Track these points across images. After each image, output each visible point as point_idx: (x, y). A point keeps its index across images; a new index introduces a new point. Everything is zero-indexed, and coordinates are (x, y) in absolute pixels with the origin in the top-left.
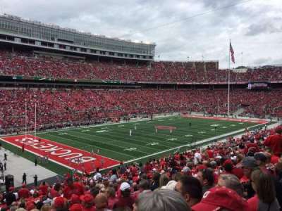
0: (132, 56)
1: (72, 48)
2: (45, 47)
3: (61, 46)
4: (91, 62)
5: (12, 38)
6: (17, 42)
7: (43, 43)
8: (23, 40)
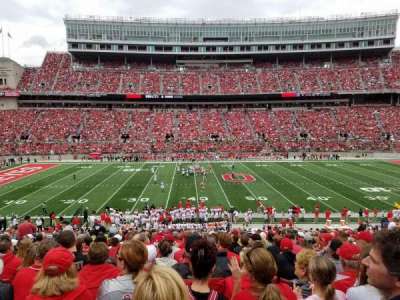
0: (341, 44)
1: (225, 48)
2: (186, 53)
3: (208, 48)
4: (259, 67)
5: (143, 47)
6: (151, 51)
7: (184, 48)
8: (158, 48)
